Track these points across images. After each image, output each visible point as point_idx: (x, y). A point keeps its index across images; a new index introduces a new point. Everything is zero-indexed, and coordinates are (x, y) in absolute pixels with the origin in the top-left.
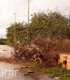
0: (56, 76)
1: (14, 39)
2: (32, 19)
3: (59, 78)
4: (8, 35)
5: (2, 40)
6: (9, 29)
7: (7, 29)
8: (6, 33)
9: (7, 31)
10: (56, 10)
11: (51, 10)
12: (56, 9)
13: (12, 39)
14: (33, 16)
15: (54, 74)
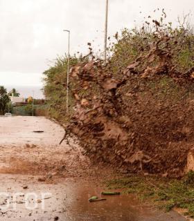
0: (178, 206)
1: (65, 101)
2: (116, 45)
3: (186, 211)
4: (48, 91)
5: (31, 102)
6: (52, 74)
7: (45, 73)
8: (43, 84)
9: (45, 79)
10: (182, 23)
11: (170, 23)
12: (183, 18)
13: (59, 99)
14: (119, 39)
15: (171, 202)
